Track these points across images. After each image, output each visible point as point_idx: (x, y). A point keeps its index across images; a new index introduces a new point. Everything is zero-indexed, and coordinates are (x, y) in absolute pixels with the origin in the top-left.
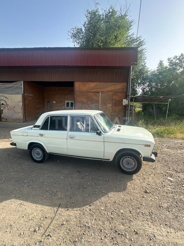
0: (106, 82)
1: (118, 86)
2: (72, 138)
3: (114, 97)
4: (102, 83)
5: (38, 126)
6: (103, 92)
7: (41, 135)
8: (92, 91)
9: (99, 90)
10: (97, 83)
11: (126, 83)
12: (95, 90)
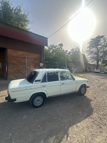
0: (30, 52)
1: (36, 56)
2: (63, 84)
3: (35, 62)
4: (27, 53)
5: (39, 81)
6: (28, 58)
7: (44, 86)
8: (21, 57)
9: (25, 57)
10: (24, 52)
11: (40, 55)
12: (23, 57)
